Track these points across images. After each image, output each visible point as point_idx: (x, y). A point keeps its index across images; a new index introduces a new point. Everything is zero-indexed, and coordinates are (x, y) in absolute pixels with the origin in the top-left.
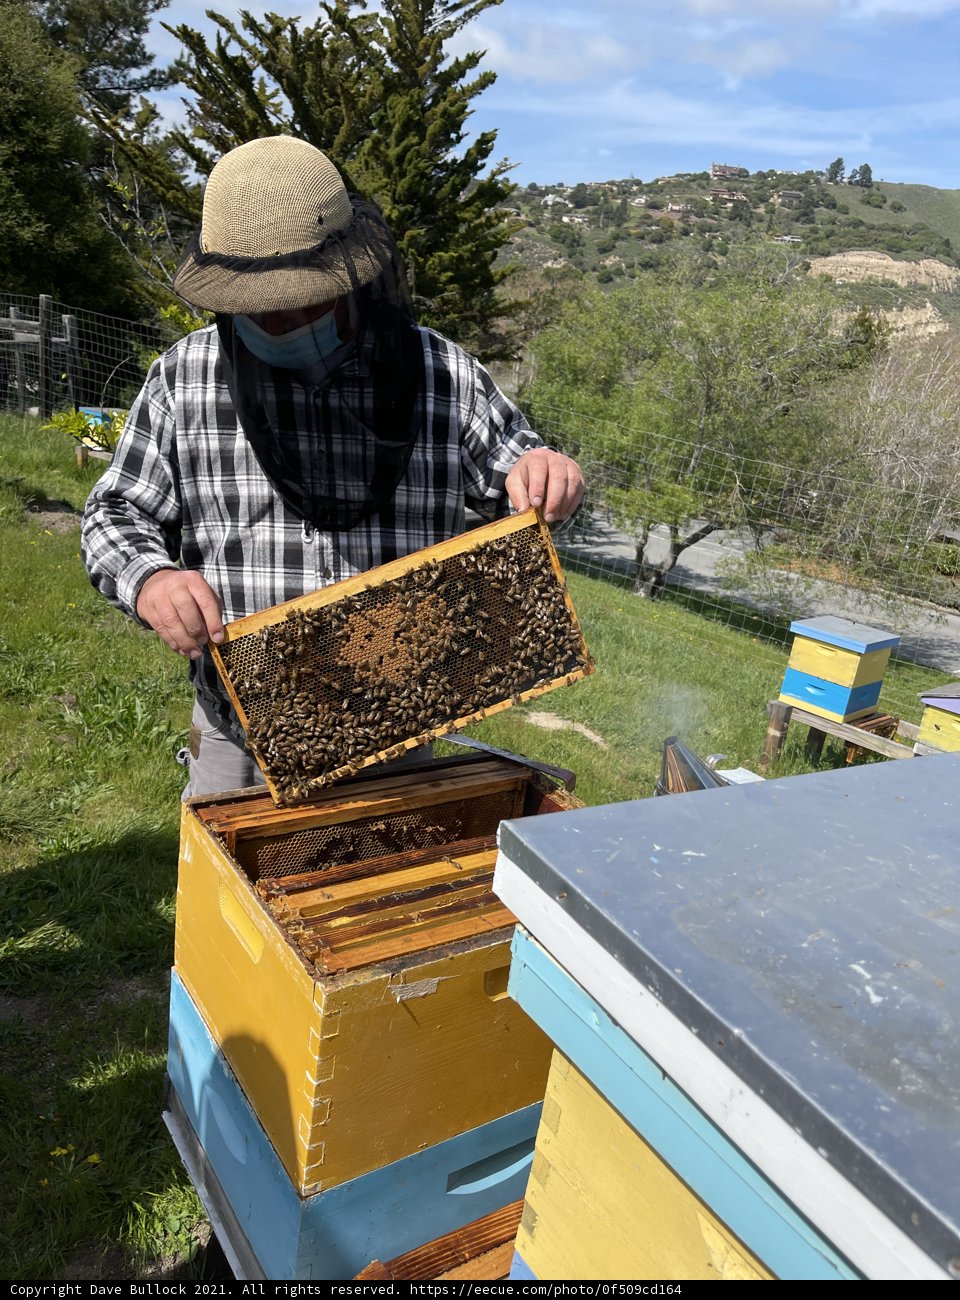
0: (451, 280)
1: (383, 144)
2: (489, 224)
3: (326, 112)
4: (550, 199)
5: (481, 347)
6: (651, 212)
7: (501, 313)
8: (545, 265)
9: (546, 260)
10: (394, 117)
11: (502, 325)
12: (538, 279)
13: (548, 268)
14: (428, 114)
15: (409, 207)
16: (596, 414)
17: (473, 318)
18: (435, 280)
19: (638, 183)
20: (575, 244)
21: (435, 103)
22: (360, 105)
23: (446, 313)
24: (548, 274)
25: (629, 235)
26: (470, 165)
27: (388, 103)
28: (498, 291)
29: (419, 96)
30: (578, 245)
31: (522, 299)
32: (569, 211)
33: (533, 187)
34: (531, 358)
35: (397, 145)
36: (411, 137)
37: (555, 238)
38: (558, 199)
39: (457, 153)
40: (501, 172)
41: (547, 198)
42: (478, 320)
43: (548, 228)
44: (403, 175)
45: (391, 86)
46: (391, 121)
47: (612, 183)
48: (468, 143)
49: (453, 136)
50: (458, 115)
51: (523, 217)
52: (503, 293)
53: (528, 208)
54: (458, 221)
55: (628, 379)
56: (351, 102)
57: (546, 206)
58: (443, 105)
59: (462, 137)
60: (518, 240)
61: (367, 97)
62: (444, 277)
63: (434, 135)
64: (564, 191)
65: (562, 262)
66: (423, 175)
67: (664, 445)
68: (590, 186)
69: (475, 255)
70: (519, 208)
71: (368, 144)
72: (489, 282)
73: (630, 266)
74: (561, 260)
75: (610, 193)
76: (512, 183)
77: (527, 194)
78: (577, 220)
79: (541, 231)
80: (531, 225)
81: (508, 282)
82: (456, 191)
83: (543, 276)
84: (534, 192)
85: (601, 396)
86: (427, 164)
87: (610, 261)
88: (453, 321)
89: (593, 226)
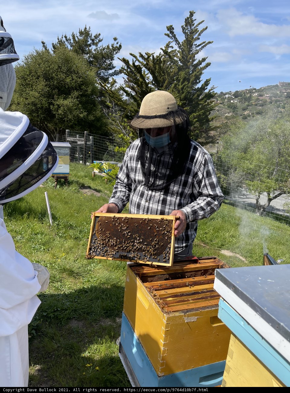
0: (197, 121)
1: (178, 85)
2: (208, 104)
3: (162, 78)
4: (227, 96)
5: (205, 140)
6: (259, 97)
7: (212, 130)
8: (225, 115)
9: (226, 113)
10: (181, 77)
11: (212, 133)
12: (223, 119)
13: (226, 116)
14: (191, 76)
15: (185, 101)
16: (242, 159)
17: (203, 132)
18: (192, 122)
19: (255, 89)
20: (235, 108)
21: (193, 72)
22: (171, 75)
23: (195, 131)
24: (226, 117)
25: (252, 105)
26: (203, 88)
27: (179, 74)
28: (211, 123)
29: (188, 71)
30: (236, 109)
31: (218, 125)
32: (233, 99)
33: (222, 93)
34: (221, 142)
35: (181, 85)
36: (185, 82)
37: (229, 107)
38: (230, 96)
39: (199, 86)
40: (212, 90)
41: (226, 96)
42: (205, 132)
43: (226, 104)
44: (183, 93)
45: (180, 69)
46: (180, 78)
47: (247, 90)
48: (202, 83)
49: (198, 81)
50: (199, 75)
51: (219, 102)
52: (213, 124)
53: (221, 99)
54: (199, 104)
55: (252, 148)
56: (169, 74)
57: (226, 98)
58: (195, 73)
59: (200, 81)
60: (217, 108)
61: (173, 73)
62: (194, 121)
63: (193, 81)
64: (232, 93)
65: (231, 114)
66: (189, 92)
67: (265, 168)
68: (240, 91)
69: (204, 114)
70: (218, 99)
71: (173, 85)
72: (208, 121)
73: (253, 114)
74: (231, 113)
75: (246, 93)
76: (215, 93)
77: (220, 95)
78: (235, 101)
79: (224, 105)
80: (221, 104)
81: (214, 120)
82: (199, 96)
83: (225, 118)
84: (222, 94)
85: (243, 153)
86: (190, 89)
87: (246, 113)
88: (197, 133)
89: (240, 103)
